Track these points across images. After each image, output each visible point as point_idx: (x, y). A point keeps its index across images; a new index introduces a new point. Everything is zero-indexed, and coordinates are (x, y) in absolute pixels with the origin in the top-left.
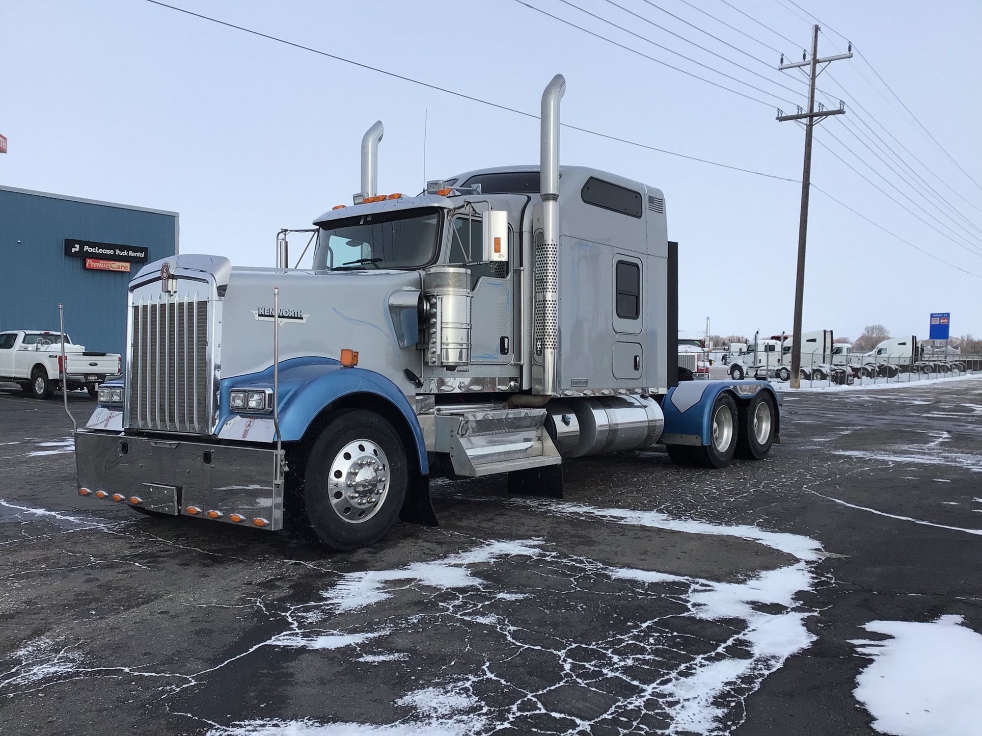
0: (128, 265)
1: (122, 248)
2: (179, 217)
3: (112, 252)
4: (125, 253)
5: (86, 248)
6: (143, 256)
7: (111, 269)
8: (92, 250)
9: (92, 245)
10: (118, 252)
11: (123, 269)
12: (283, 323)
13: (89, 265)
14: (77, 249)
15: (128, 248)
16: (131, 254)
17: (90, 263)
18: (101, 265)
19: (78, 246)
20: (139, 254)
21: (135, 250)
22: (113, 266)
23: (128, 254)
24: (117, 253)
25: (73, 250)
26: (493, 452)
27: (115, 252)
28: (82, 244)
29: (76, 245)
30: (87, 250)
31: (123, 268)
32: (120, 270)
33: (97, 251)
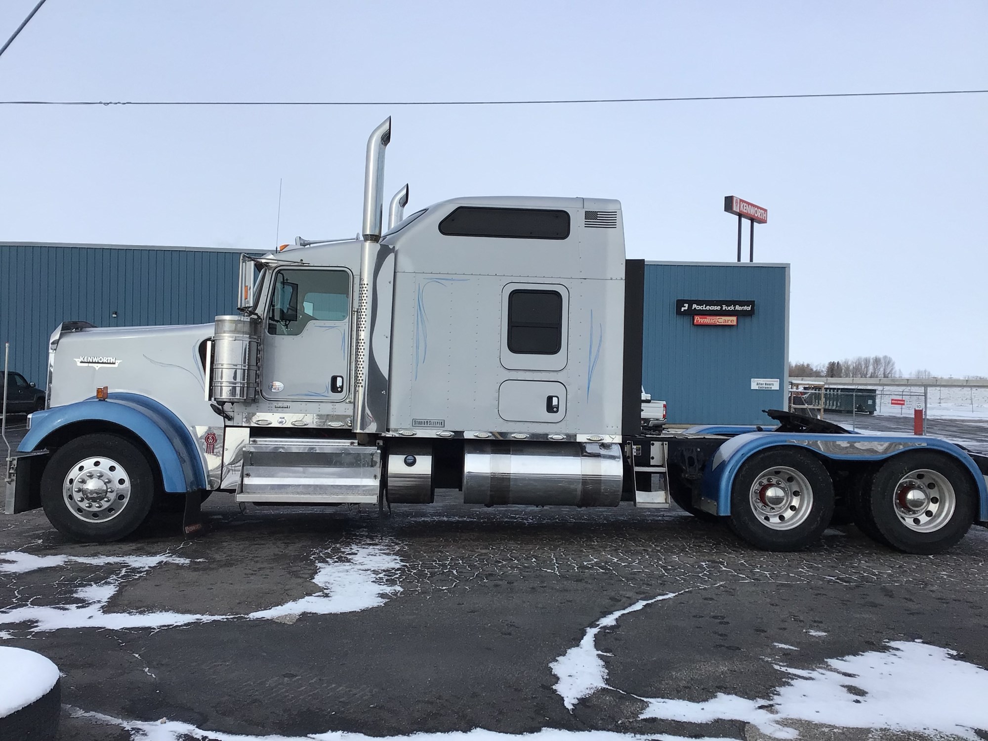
0: (734, 318)
1: (728, 303)
2: (789, 267)
3: (718, 308)
4: (732, 308)
5: (694, 306)
6: (750, 309)
7: (718, 323)
8: (700, 308)
9: (700, 303)
10: (724, 307)
11: (730, 323)
12: (99, 367)
13: (697, 321)
14: (686, 308)
15: (735, 303)
16: (738, 308)
17: (698, 319)
18: (709, 320)
19: (686, 305)
20: (745, 308)
21: (741, 303)
22: (720, 320)
23: (735, 308)
24: (724, 309)
25: (683, 309)
26: (297, 484)
27: (722, 307)
28: (690, 303)
29: (685, 305)
30: (695, 308)
31: (729, 321)
32: (727, 324)
33: (704, 309)
